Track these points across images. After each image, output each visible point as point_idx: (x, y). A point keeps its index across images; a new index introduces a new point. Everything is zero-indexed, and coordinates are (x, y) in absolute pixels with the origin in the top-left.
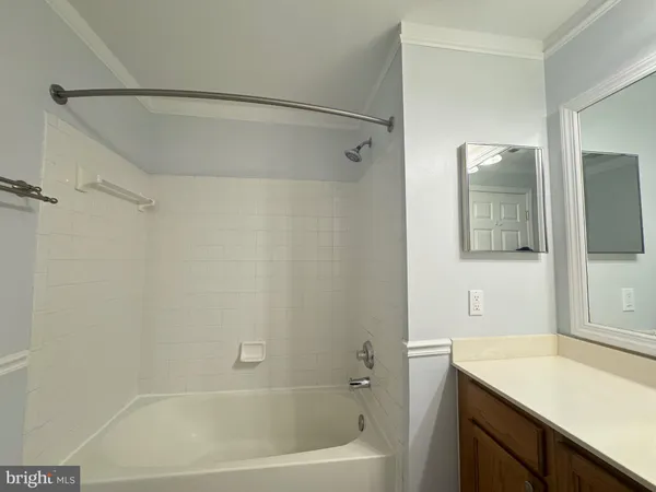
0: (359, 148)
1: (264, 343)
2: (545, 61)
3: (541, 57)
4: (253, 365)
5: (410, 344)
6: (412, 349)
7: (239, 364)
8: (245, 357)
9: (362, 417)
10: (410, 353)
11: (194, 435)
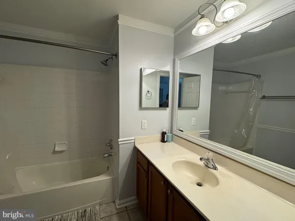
0: (107, 60)
1: (67, 142)
2: (175, 37)
3: (173, 35)
4: (61, 152)
5: (119, 140)
6: (120, 141)
7: (55, 152)
8: (57, 149)
9: (108, 167)
10: (120, 143)
11: (34, 183)
